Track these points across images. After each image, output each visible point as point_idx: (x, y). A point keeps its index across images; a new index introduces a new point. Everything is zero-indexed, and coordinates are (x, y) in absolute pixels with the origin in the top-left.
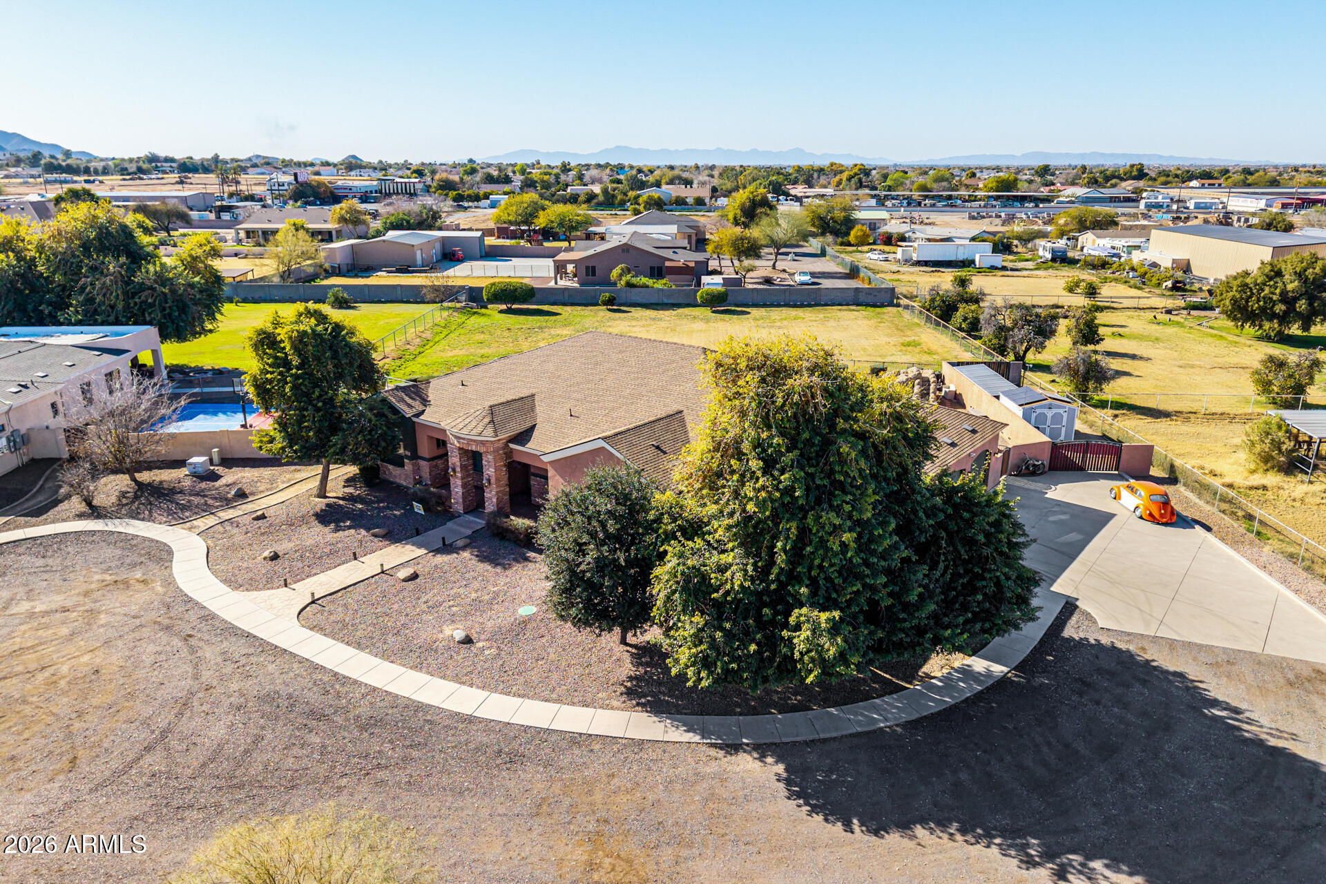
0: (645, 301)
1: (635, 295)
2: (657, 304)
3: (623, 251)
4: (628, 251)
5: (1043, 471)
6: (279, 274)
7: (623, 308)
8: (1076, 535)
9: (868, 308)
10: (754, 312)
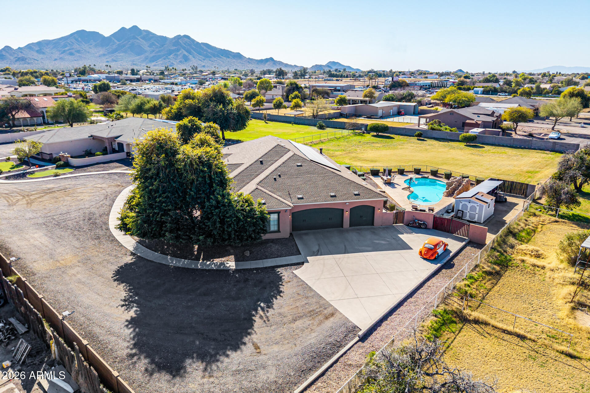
0: (438, 137)
1: (435, 133)
2: (443, 139)
3: (451, 114)
4: (453, 114)
5: (426, 228)
6: (313, 115)
7: (425, 139)
8: (370, 249)
9: (557, 154)
10: (487, 148)
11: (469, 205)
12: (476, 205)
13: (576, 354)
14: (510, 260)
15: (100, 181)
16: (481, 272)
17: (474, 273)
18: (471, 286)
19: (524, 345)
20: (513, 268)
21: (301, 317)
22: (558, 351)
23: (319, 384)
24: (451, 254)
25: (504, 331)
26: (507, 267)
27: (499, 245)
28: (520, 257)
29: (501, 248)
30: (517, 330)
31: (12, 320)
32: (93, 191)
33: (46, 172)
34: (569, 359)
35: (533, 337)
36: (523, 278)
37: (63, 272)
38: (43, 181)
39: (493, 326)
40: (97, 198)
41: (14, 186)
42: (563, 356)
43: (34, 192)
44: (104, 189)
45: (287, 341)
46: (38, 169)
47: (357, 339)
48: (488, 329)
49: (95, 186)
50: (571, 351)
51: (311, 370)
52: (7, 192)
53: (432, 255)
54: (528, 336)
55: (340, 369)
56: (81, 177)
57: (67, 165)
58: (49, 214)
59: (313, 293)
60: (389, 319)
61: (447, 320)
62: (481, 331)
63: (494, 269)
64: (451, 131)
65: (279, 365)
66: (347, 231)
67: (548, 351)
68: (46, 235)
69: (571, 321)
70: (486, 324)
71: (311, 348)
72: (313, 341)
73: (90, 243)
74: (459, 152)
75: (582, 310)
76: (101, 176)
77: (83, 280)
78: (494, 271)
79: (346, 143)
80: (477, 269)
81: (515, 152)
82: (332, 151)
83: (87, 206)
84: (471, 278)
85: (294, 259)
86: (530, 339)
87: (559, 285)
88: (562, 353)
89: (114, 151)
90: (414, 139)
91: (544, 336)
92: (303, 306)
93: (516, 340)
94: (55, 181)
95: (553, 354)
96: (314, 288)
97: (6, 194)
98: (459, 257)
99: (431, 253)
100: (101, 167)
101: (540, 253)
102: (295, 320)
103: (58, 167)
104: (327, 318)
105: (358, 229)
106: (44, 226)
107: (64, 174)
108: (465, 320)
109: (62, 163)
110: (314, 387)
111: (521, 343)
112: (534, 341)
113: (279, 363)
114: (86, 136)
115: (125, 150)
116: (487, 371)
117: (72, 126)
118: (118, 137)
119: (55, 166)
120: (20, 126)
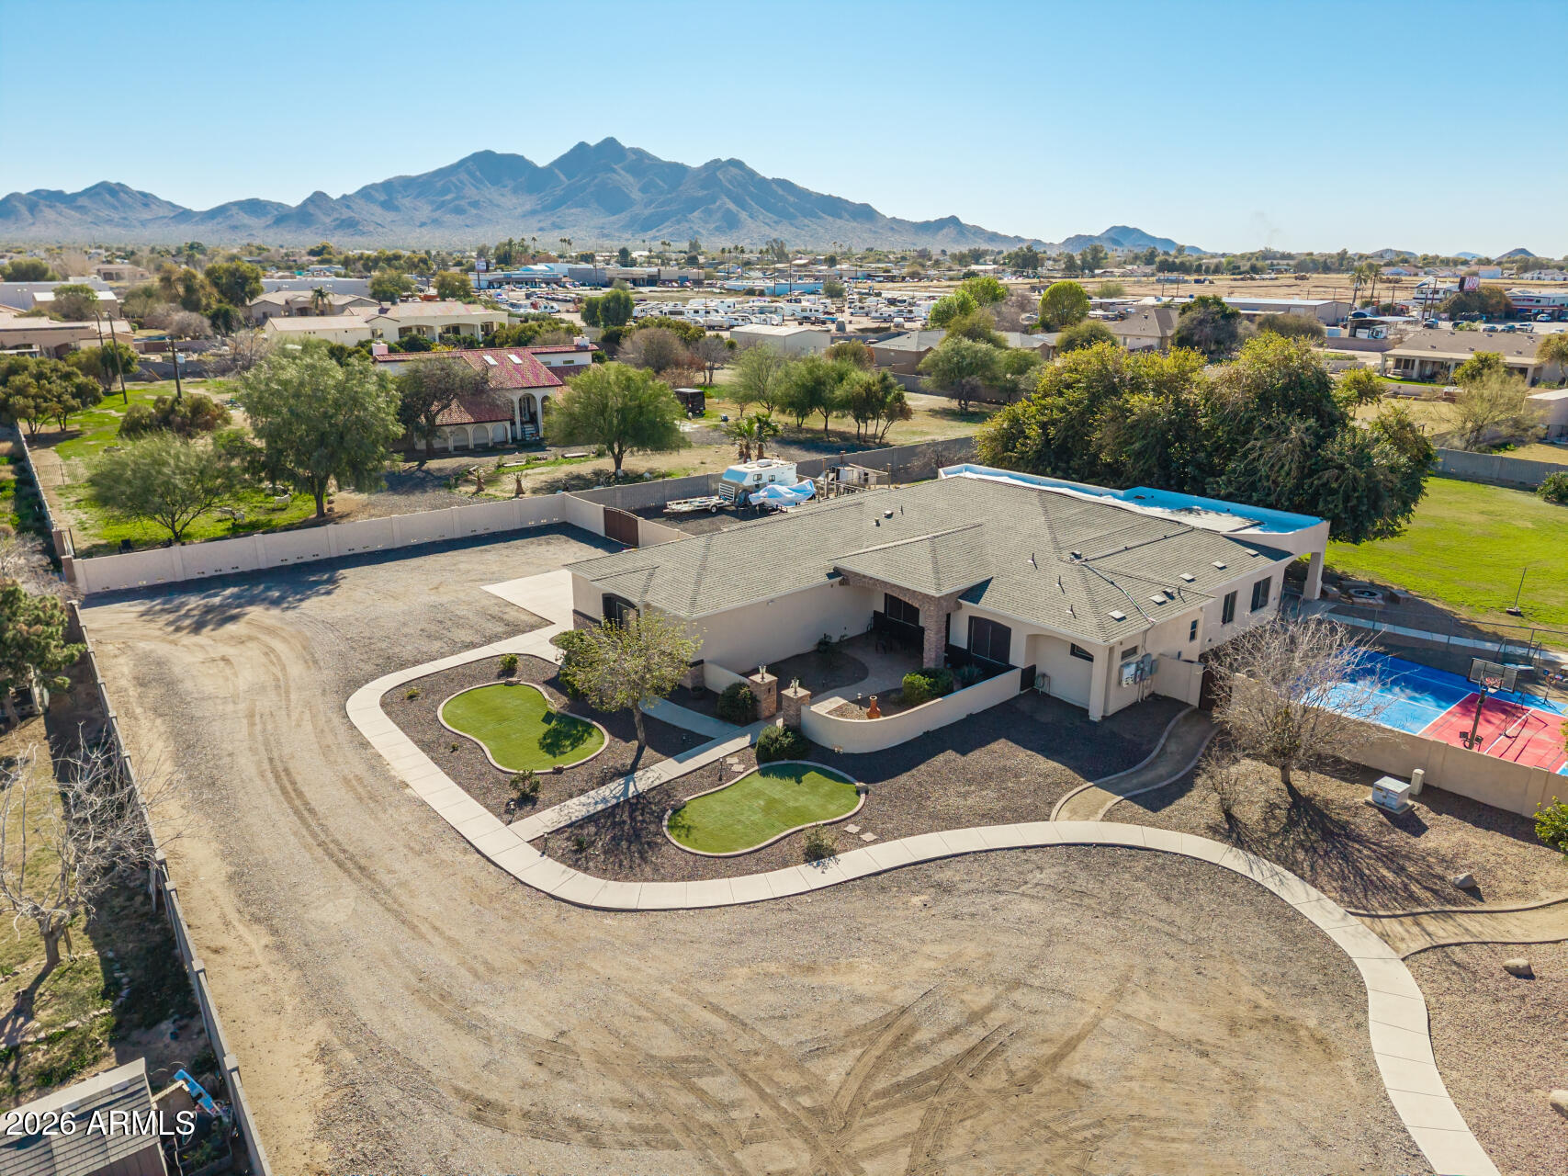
33: (732, 799)
57: (804, 746)
89: (960, 670)
103: (774, 761)
109: (776, 733)
114: (813, 573)
115: (1019, 655)
117: (618, 462)
118: (975, 593)
119: (744, 741)
120: (444, 453)
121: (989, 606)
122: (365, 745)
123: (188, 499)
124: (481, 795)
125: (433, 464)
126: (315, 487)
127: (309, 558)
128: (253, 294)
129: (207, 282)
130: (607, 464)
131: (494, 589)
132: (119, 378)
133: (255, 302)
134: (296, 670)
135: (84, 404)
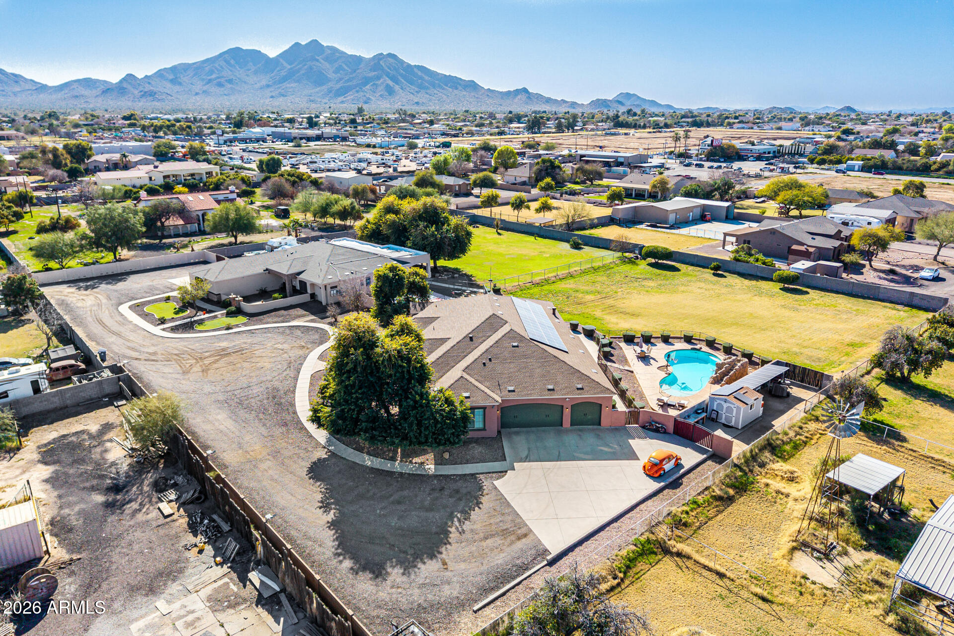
0: (744, 272)
2: (750, 275)
3: (771, 233)
4: (775, 234)
5: (665, 432)
6: (568, 224)
7: (725, 274)
8: (590, 457)
9: (914, 310)
10: (813, 294)
11: (725, 405)
12: (732, 406)
13: (769, 597)
14: (752, 483)
15: (280, 338)
16: (709, 497)
17: (700, 497)
18: (690, 513)
19: (721, 583)
20: (753, 493)
21: (492, 536)
22: (752, 593)
23: (498, 603)
24: (682, 471)
25: (705, 567)
26: (745, 491)
27: (747, 462)
28: (765, 480)
29: (748, 466)
30: (718, 568)
31: (215, 517)
32: (274, 355)
33: (215, 321)
34: (760, 601)
35: (732, 576)
36: (758, 507)
37: (254, 466)
38: (215, 336)
39: (695, 561)
40: (280, 366)
41: (183, 343)
42: (755, 598)
43: (207, 354)
44: (286, 352)
45: (474, 560)
46: (207, 315)
47: (545, 562)
48: (689, 563)
49: (276, 346)
50: (765, 594)
51: (492, 589)
52: (177, 352)
53: (656, 472)
54: (728, 574)
55: (521, 591)
56: (257, 331)
57: (239, 312)
58: (229, 388)
59: (510, 510)
60: (584, 545)
61: (647, 550)
62: (681, 564)
63: (726, 493)
64: (764, 263)
65: (463, 583)
66: (567, 431)
67: (742, 592)
68: (231, 418)
69: (785, 562)
70: (689, 557)
71: (497, 569)
72: (499, 562)
73: (278, 431)
74: (765, 301)
75: (803, 551)
76: (281, 330)
77: (276, 477)
78: (726, 496)
79: (605, 278)
80: (706, 493)
81: (849, 306)
82: (582, 293)
83: (269, 378)
84: (695, 502)
85: (497, 466)
86: (729, 578)
87: (795, 519)
88: (756, 595)
89: (295, 292)
90: (708, 274)
91: (746, 576)
92: (497, 523)
93: (714, 577)
94: (228, 336)
95: (746, 596)
96: (512, 504)
97: (176, 354)
98: (691, 475)
99: (656, 469)
100: (280, 316)
101: (796, 475)
102: (486, 538)
103: (229, 314)
104: (519, 539)
105: (580, 430)
106: (226, 405)
107: (237, 326)
108: (667, 551)
109: (233, 308)
110: (492, 605)
111: (719, 581)
112: (732, 580)
113: (464, 580)
114: (260, 269)
115: (309, 291)
116: (668, 606)
117: (236, 237)
118: (299, 273)
119: (225, 311)
120: (170, 237)
121: (302, 277)
122: (122, 315)
123: (66, 255)
124: (152, 323)
125: (164, 241)
126: (113, 250)
127: (110, 273)
128: (89, 157)
129: (64, 152)
130: (233, 240)
131: (170, 281)
132: (27, 205)
133: (90, 161)
134: (104, 301)
135: (18, 220)
